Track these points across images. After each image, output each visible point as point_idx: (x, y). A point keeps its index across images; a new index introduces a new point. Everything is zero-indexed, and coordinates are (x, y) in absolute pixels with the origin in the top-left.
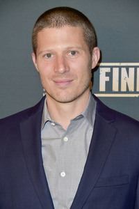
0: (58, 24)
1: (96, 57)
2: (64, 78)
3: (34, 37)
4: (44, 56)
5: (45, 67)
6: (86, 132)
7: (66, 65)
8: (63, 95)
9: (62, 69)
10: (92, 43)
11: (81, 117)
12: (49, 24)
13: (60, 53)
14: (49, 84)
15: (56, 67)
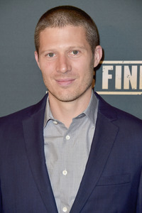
0: (60, 24)
1: (98, 56)
2: (66, 78)
3: (37, 37)
4: (46, 55)
5: (47, 66)
6: (88, 131)
7: (68, 65)
8: (66, 94)
9: (64, 69)
10: (95, 42)
11: (83, 115)
12: (51, 23)
13: (62, 53)
14: (51, 83)
15: (58, 66)
